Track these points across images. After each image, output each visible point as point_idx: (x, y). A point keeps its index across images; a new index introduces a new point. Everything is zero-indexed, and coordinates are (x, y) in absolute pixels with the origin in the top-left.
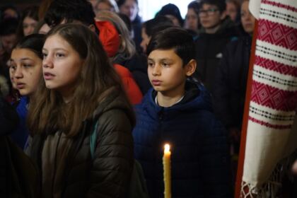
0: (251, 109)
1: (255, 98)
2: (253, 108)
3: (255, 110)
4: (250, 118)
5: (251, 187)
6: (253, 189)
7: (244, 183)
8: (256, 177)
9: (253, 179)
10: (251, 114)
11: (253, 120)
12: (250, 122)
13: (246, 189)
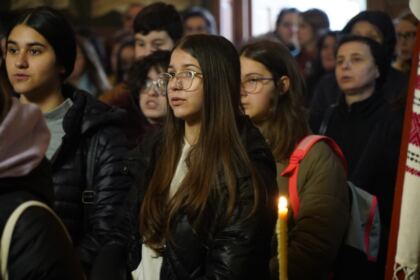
0: (410, 155)
1: (416, 139)
2: (413, 154)
3: (415, 157)
4: (408, 169)
5: (409, 272)
6: (412, 275)
7: (398, 265)
8: (415, 257)
9: (411, 260)
10: (410, 163)
11: (412, 171)
12: (408, 175)
13: (401, 274)
